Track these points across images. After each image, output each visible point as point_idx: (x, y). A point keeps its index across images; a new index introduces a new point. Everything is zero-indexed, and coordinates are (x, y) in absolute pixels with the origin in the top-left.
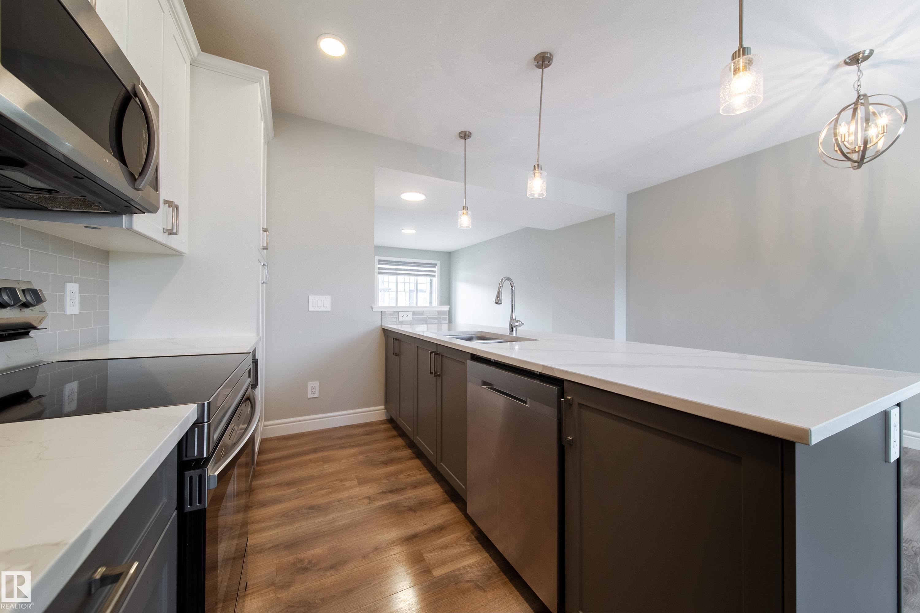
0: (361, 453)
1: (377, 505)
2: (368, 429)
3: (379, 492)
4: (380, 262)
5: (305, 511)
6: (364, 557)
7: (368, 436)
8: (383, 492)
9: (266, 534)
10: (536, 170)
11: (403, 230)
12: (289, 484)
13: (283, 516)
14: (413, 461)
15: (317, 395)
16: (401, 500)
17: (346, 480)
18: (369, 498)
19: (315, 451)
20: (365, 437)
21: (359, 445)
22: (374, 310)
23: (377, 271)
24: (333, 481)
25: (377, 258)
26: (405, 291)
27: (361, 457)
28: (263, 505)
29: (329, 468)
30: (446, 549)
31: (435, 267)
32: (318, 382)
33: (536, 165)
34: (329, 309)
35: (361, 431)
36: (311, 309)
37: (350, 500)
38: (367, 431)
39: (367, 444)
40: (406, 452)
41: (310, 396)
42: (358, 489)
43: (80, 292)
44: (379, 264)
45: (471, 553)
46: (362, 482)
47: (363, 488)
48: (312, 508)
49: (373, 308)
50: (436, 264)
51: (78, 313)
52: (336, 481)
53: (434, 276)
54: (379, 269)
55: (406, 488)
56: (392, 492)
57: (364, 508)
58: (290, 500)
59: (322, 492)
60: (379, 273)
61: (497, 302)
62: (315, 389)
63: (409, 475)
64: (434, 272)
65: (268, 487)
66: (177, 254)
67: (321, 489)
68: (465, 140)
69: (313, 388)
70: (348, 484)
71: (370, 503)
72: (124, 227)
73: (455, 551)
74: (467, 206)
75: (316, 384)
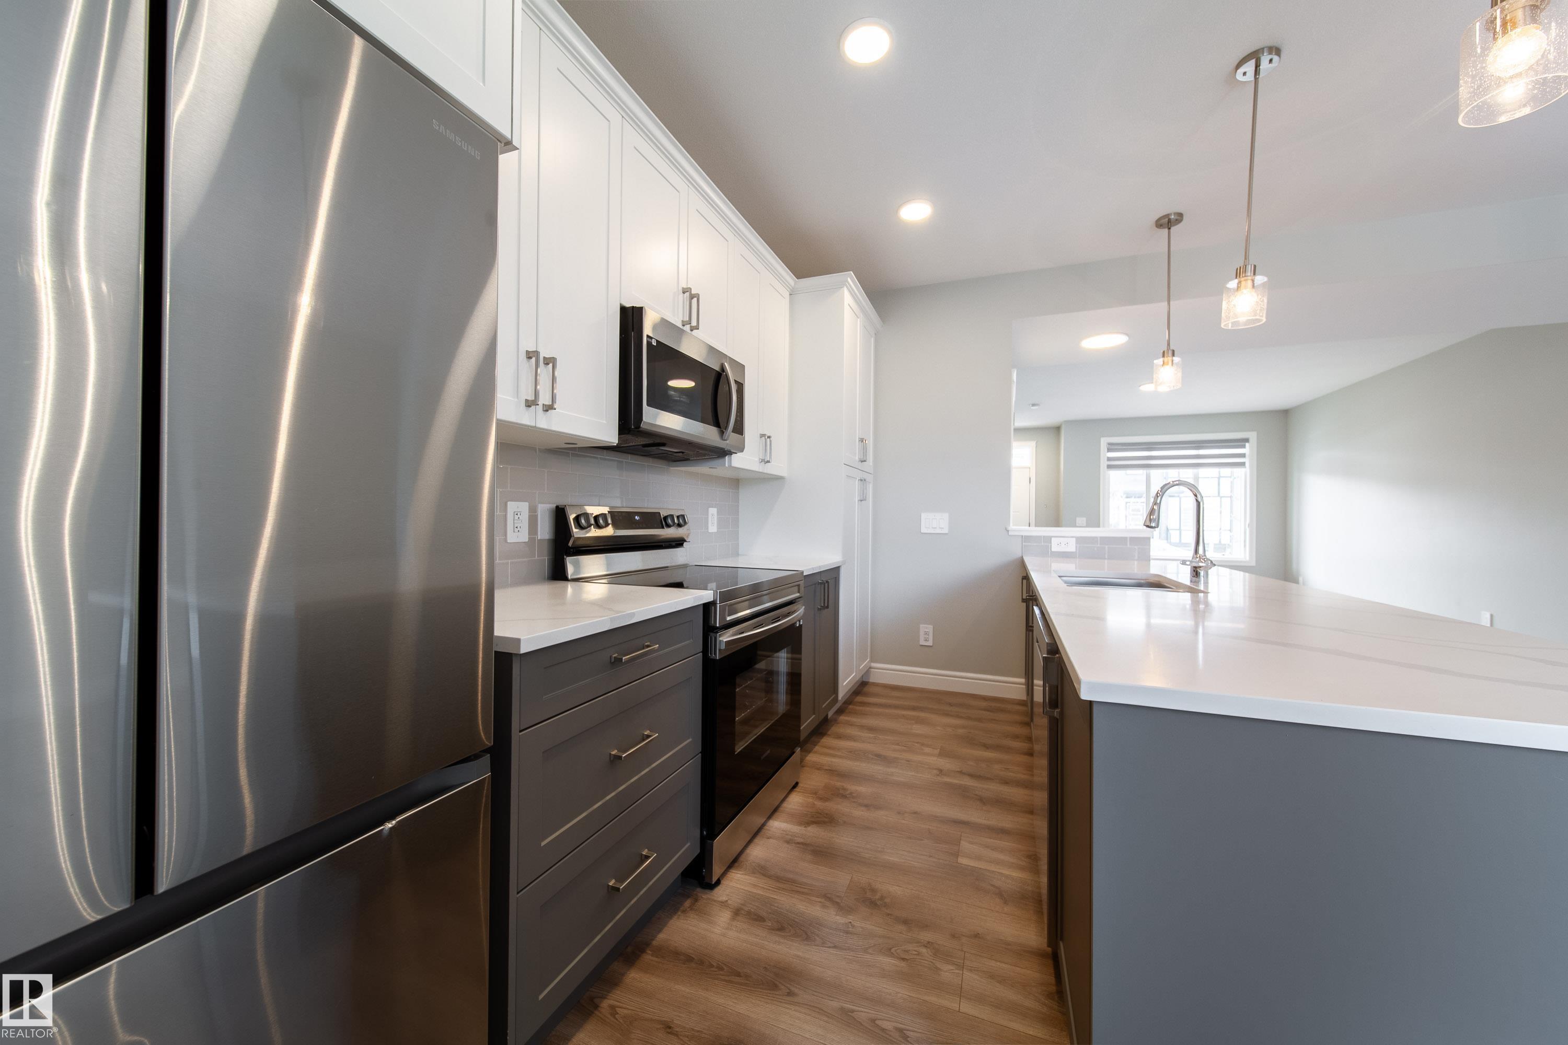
0: (964, 727)
1: (945, 780)
2: (993, 704)
3: (956, 770)
4: (1112, 447)
5: (870, 756)
6: (899, 813)
7: (988, 713)
8: (961, 772)
9: (829, 759)
10: (1239, 277)
11: (1140, 386)
12: (871, 729)
13: (851, 752)
14: (1026, 757)
15: (930, 643)
16: (977, 787)
17: (928, 746)
18: (941, 771)
19: (914, 709)
20: (984, 712)
21: (969, 718)
22: (1010, 534)
23: (1104, 463)
24: (914, 742)
25: (1104, 442)
26: (1221, 495)
27: (960, 731)
28: (839, 737)
29: (918, 729)
30: (993, 850)
31: (1244, 447)
32: (932, 626)
33: (1240, 268)
34: (946, 531)
35: (984, 704)
36: (924, 530)
37: (920, 765)
38: (991, 706)
39: (980, 720)
40: (1025, 744)
41: (922, 642)
42: (935, 758)
43: (717, 515)
44: (1109, 450)
45: (1022, 869)
46: (943, 754)
47: (941, 760)
48: (878, 756)
49: (1008, 531)
50: (1247, 440)
51: (716, 531)
52: (917, 743)
53: (1243, 464)
54: (1109, 459)
55: (993, 780)
56: (971, 776)
57: (929, 777)
58: (863, 742)
59: (897, 747)
60: (1109, 467)
61: (1148, 524)
62: (928, 635)
63: (1008, 769)
64: (1243, 456)
65: (851, 725)
66: (780, 478)
67: (898, 744)
68: (1169, 229)
69: (926, 633)
70: (927, 750)
71: (938, 775)
72: (727, 465)
73: (1001, 857)
74: (1172, 347)
75: (929, 628)
